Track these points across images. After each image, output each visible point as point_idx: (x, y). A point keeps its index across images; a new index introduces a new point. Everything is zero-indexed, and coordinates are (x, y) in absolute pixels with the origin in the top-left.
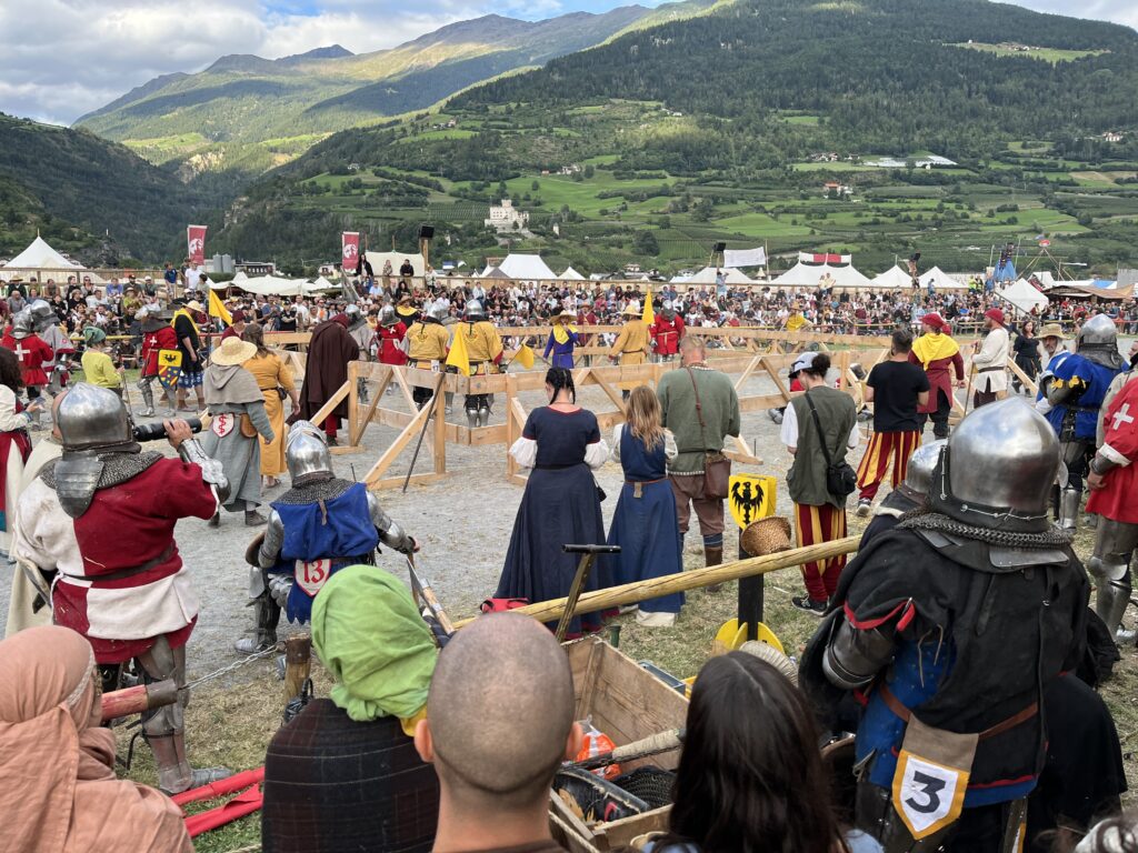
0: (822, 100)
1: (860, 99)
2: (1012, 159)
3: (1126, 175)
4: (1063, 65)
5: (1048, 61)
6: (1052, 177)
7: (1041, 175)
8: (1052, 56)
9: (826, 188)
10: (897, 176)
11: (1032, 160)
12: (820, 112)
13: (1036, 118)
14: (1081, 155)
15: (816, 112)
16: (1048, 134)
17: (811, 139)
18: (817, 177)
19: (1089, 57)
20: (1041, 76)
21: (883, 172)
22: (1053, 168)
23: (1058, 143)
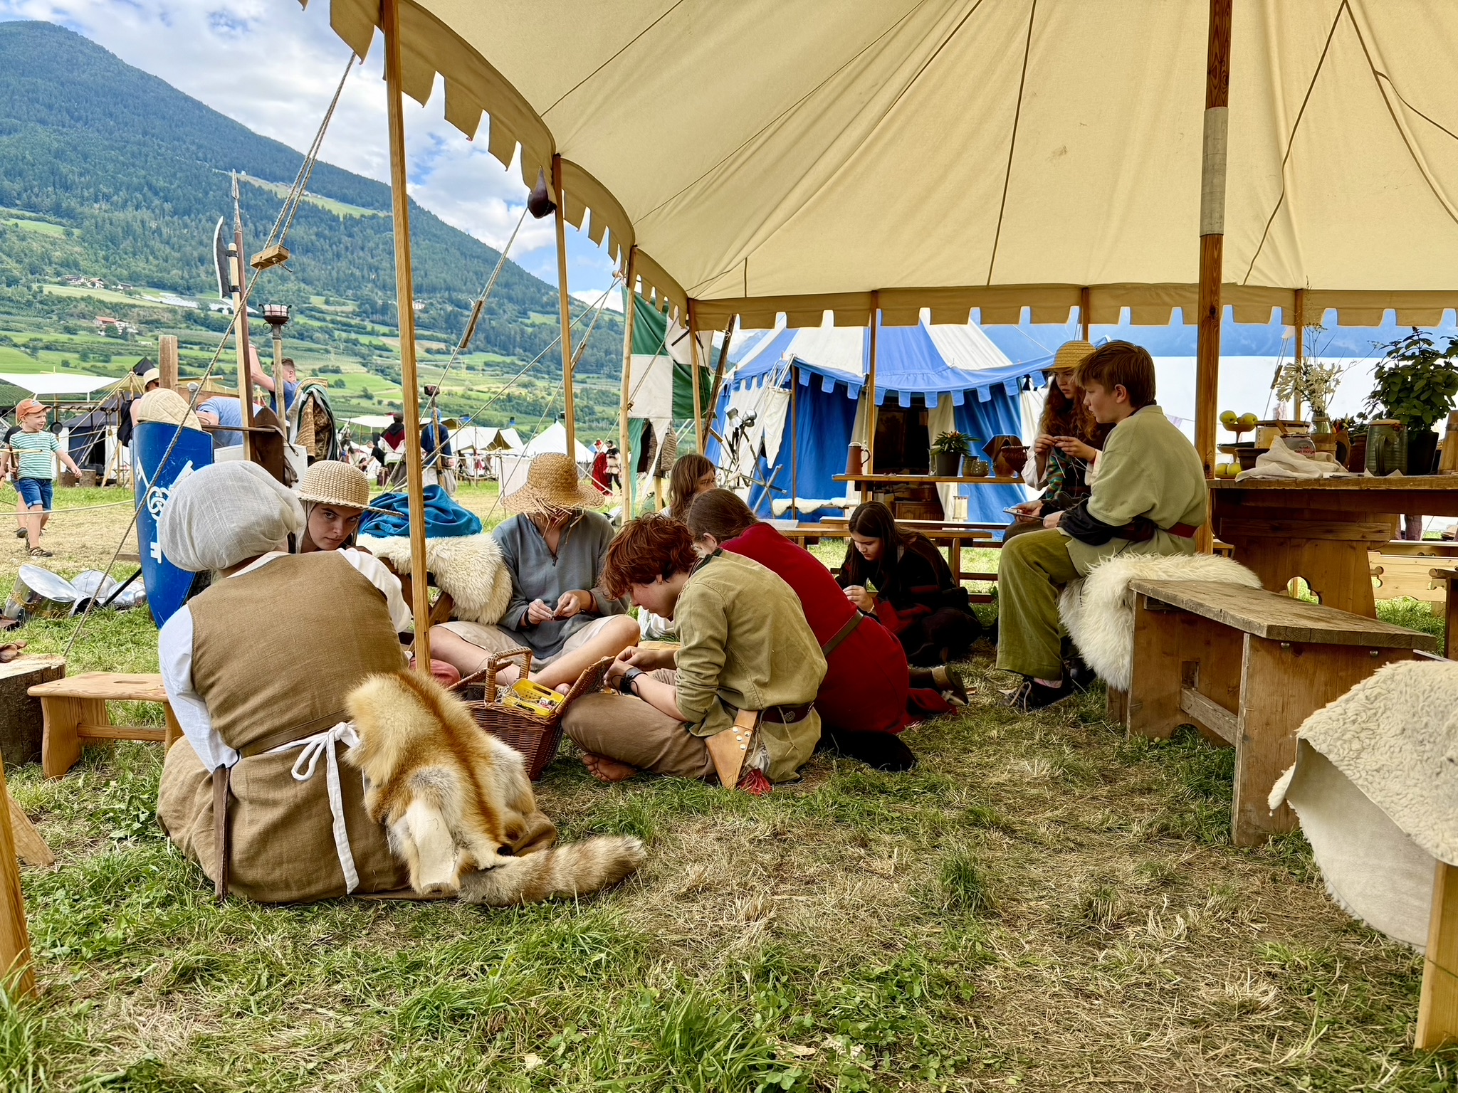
0: (64, 205)
1: (119, 215)
2: (318, 315)
3: (435, 345)
4: (349, 218)
5: (335, 212)
6: (364, 339)
7: (353, 336)
8: (339, 209)
9: (98, 322)
10: (189, 317)
11: (339, 318)
12: (64, 221)
13: (334, 273)
14: (387, 318)
15: (58, 220)
16: (350, 292)
17: (58, 254)
18: (82, 305)
19: (374, 217)
20: (331, 228)
21: (173, 311)
22: (362, 330)
23: (362, 304)
